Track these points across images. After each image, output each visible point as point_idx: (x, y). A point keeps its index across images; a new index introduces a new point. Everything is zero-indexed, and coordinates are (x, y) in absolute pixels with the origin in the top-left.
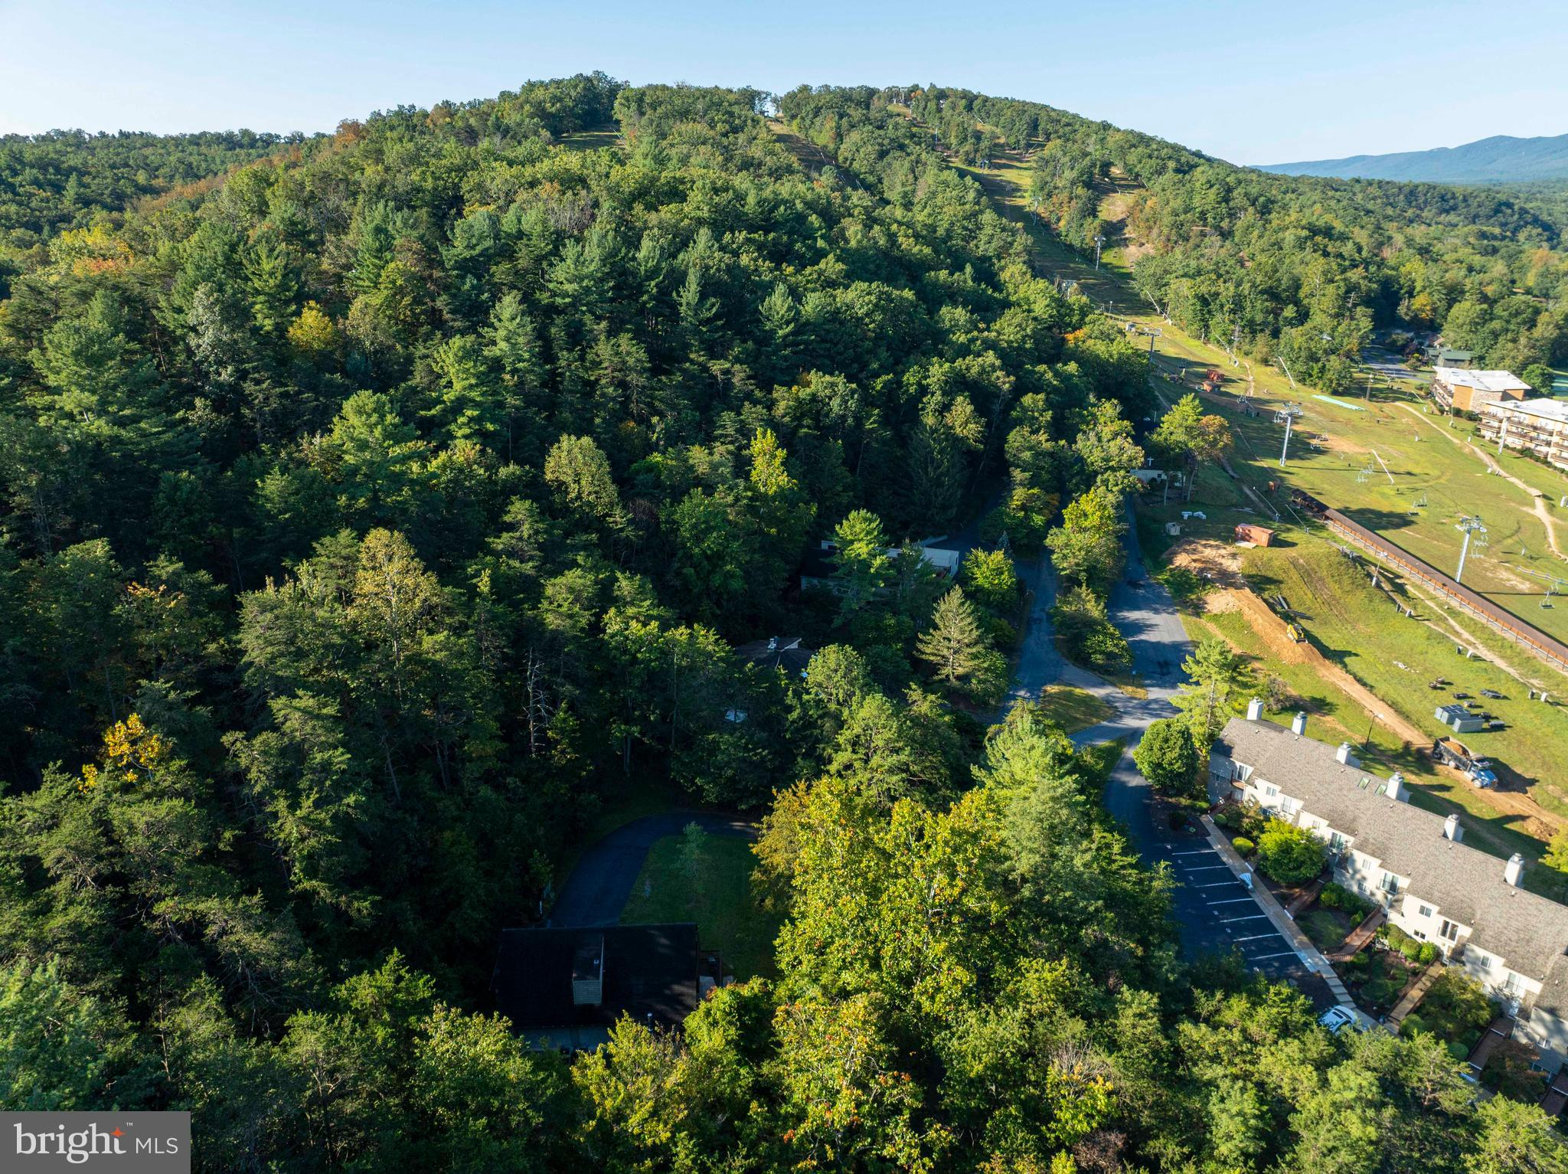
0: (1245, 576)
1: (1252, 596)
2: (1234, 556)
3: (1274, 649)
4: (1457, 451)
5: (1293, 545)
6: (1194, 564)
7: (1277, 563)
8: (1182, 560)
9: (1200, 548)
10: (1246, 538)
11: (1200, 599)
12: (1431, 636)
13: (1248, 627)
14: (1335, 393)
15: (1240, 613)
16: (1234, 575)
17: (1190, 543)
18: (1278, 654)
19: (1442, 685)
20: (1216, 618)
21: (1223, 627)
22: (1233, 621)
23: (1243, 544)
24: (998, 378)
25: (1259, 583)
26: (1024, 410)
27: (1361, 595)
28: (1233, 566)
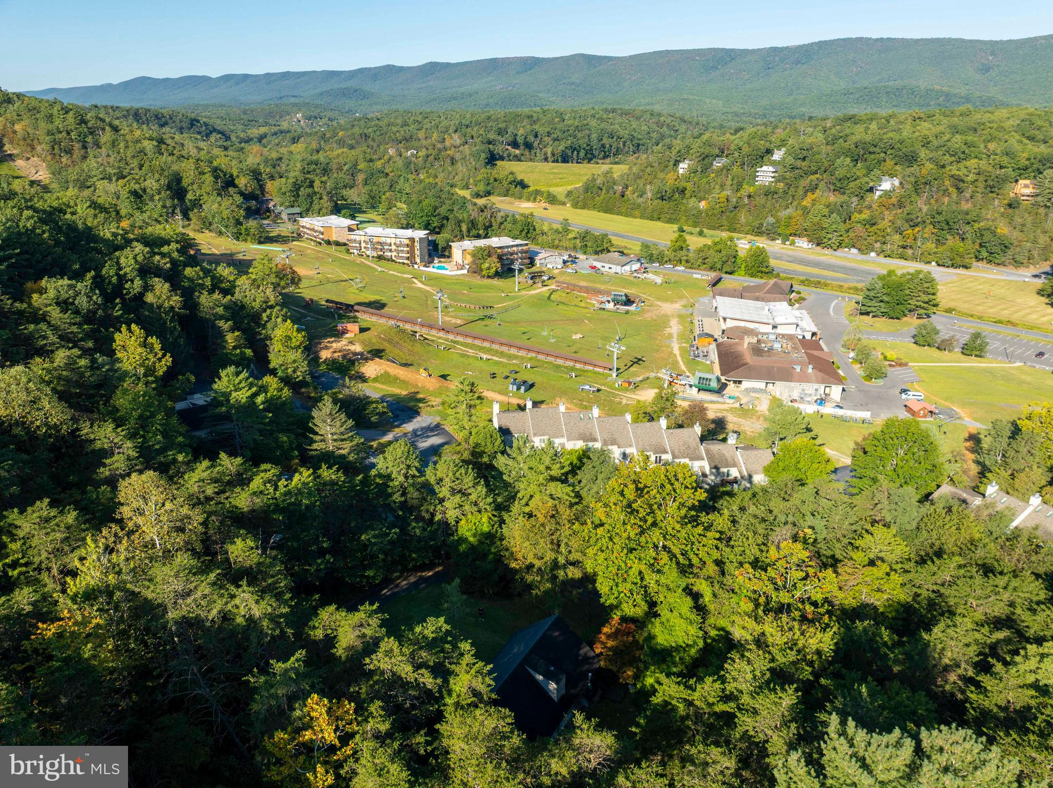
0: (370, 352)
1: (382, 361)
2: (351, 343)
3: (420, 385)
4: (353, 263)
5: (369, 329)
6: (336, 355)
7: (374, 340)
8: (325, 355)
9: (329, 345)
10: (345, 332)
11: (358, 373)
12: (463, 356)
13: (396, 379)
14: (260, 243)
15: (386, 372)
16: (361, 354)
17: (320, 343)
18: (423, 387)
19: (493, 376)
20: (376, 380)
21: (383, 383)
22: (384, 378)
23: (347, 336)
24: (159, 261)
25: (377, 353)
26: (191, 280)
27: (418, 345)
28: (357, 348)
